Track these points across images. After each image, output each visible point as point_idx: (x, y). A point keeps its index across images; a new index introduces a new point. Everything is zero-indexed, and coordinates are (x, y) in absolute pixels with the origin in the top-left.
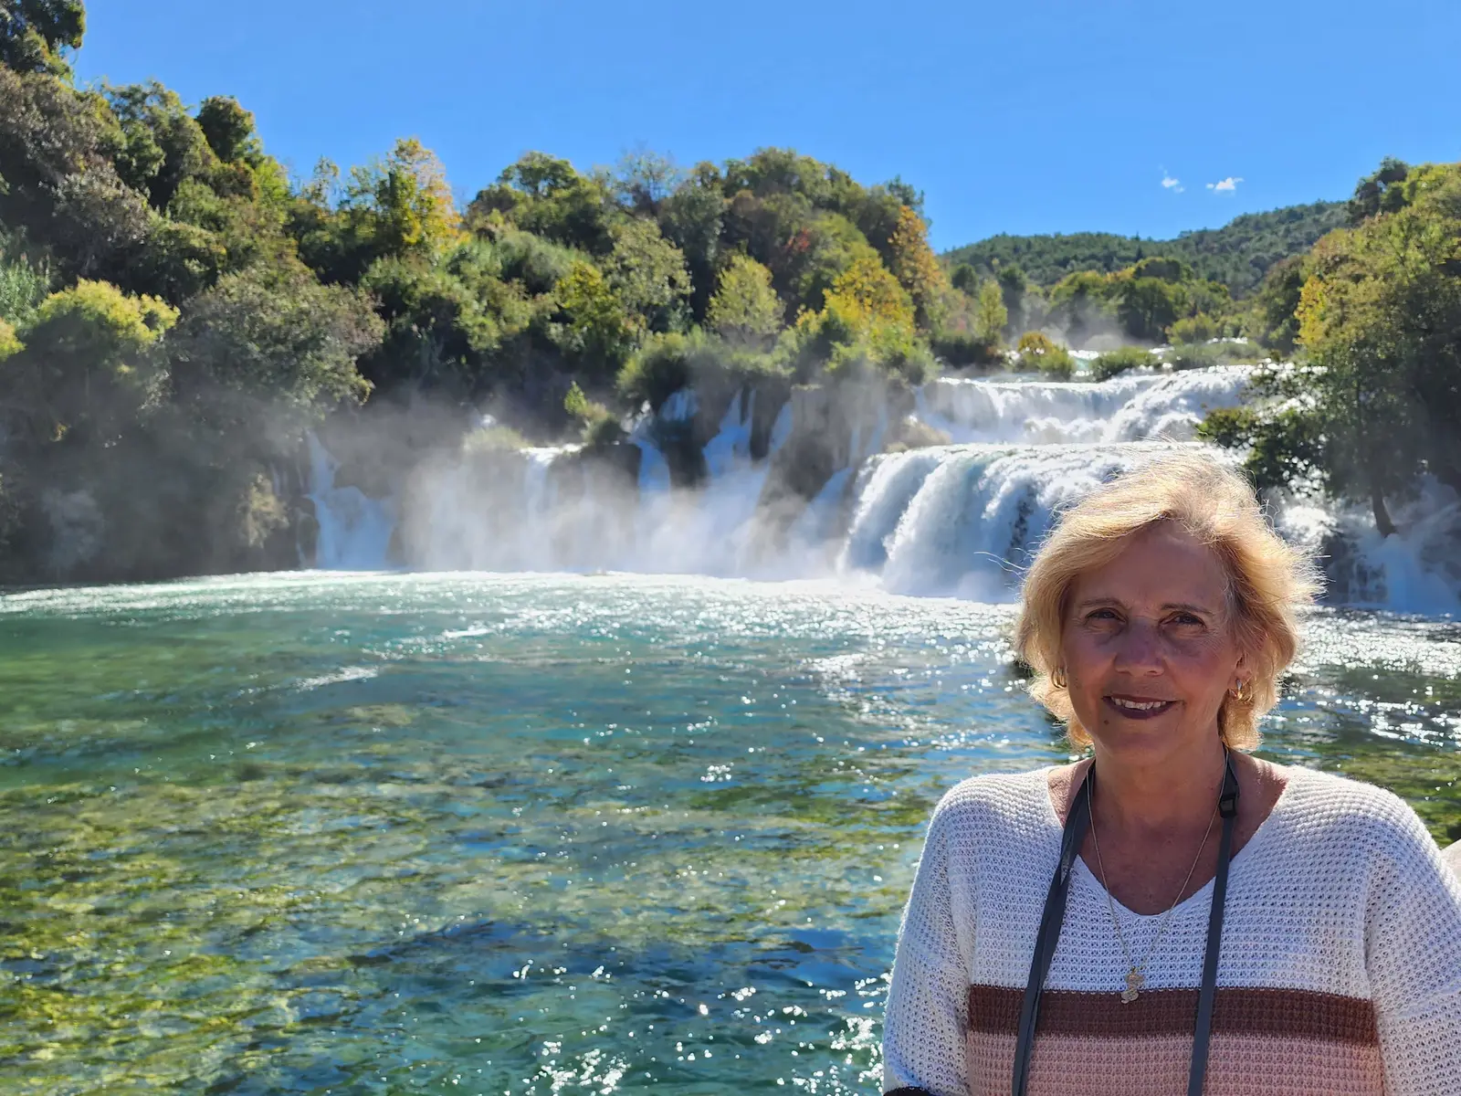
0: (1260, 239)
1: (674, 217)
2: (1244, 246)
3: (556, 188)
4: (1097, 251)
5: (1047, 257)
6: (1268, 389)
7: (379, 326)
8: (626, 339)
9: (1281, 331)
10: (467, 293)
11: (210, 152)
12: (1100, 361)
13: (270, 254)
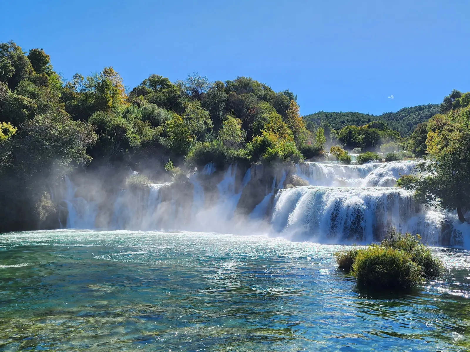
0: (410, 117)
1: (207, 100)
2: (404, 118)
3: (164, 88)
4: (354, 118)
5: (337, 120)
6: (422, 169)
7: (95, 137)
8: (189, 143)
9: (419, 148)
10: (129, 125)
11: (33, 69)
12: (360, 157)
13: (54, 108)
